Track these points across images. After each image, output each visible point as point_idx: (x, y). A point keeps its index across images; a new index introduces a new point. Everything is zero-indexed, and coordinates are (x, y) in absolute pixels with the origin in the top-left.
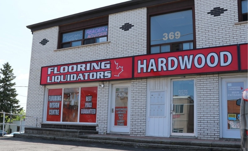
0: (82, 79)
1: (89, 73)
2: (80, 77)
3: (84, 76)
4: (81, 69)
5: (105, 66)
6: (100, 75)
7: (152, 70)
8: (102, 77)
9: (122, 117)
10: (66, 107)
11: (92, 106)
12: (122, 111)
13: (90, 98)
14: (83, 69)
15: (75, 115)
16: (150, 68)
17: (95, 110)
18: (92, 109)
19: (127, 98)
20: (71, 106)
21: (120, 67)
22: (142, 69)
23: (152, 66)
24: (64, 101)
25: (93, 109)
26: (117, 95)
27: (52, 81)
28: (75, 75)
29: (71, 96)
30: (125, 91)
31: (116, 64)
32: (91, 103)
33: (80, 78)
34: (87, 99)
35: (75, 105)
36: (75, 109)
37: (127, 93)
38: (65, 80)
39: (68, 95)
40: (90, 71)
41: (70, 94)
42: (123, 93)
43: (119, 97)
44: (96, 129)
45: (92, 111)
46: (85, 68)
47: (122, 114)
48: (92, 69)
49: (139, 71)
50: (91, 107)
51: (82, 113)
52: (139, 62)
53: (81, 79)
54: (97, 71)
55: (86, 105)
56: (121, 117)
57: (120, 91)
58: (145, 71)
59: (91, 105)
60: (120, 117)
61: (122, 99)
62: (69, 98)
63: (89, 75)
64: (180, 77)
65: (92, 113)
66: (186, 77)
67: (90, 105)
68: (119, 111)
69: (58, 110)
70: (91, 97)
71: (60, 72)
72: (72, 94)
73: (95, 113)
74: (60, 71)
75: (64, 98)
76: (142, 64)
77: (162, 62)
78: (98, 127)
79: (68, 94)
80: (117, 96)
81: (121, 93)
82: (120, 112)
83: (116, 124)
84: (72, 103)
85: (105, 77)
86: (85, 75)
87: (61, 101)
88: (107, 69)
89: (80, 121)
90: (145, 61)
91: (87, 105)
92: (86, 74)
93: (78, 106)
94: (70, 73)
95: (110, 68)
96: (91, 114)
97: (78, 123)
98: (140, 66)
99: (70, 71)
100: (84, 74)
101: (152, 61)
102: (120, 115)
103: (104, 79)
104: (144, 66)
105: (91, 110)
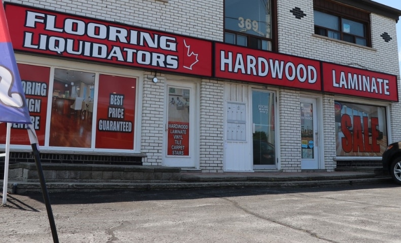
0: (121, 58)
1: (135, 51)
2: (115, 53)
3: (125, 54)
4: (117, 37)
5: (168, 46)
6: (158, 60)
7: (239, 70)
8: (162, 65)
9: (181, 139)
10: (60, 113)
11: (123, 115)
12: (179, 129)
13: (120, 99)
14: (123, 40)
15: (84, 131)
16: (237, 66)
17: (130, 123)
18: (123, 121)
19: (188, 107)
20: (73, 110)
21: (193, 53)
22: (227, 65)
23: (240, 64)
24: (55, 99)
25: (126, 121)
26: (172, 100)
27: (39, 45)
28: (104, 48)
29: (73, 89)
30: (184, 94)
31: (187, 47)
32: (123, 110)
33: (114, 55)
34: (112, 99)
35: (85, 111)
36: (83, 118)
37: (187, 99)
38: (78, 51)
39: (66, 86)
40: (137, 47)
41: (72, 84)
42: (181, 99)
43: (174, 104)
44: (142, 163)
45: (124, 126)
46: (126, 37)
47: (180, 134)
48: (142, 44)
49: (223, 68)
50: (122, 117)
51: (100, 129)
52: (223, 53)
53: (117, 58)
54: (152, 50)
55: (110, 113)
56: (179, 140)
57: (176, 94)
58: (230, 70)
59: (122, 113)
60: (177, 139)
61: (179, 109)
62: (68, 92)
63: (135, 55)
64: (261, 87)
65: (124, 130)
66: (269, 88)
67: (120, 113)
68: (175, 129)
69: (38, 118)
70: (122, 97)
71: (64, 31)
72: (75, 85)
73: (130, 130)
74: (63, 28)
75: (54, 91)
76: (227, 57)
77: (252, 62)
78: (146, 158)
79: (66, 84)
80: (172, 102)
81: (178, 98)
82: (176, 132)
83: (170, 152)
84: (78, 107)
85: (168, 66)
86: (127, 51)
87: (47, 96)
88: (171, 50)
89: (97, 146)
90: (230, 54)
91: (113, 113)
92: (130, 52)
93: (92, 113)
94: (93, 41)
95: (177, 51)
96: (122, 132)
97: (93, 149)
98: (223, 61)
99: (91, 33)
100: (125, 49)
101: (239, 56)
102: (177, 137)
103: (165, 69)
104: (230, 61)
105: (122, 123)
